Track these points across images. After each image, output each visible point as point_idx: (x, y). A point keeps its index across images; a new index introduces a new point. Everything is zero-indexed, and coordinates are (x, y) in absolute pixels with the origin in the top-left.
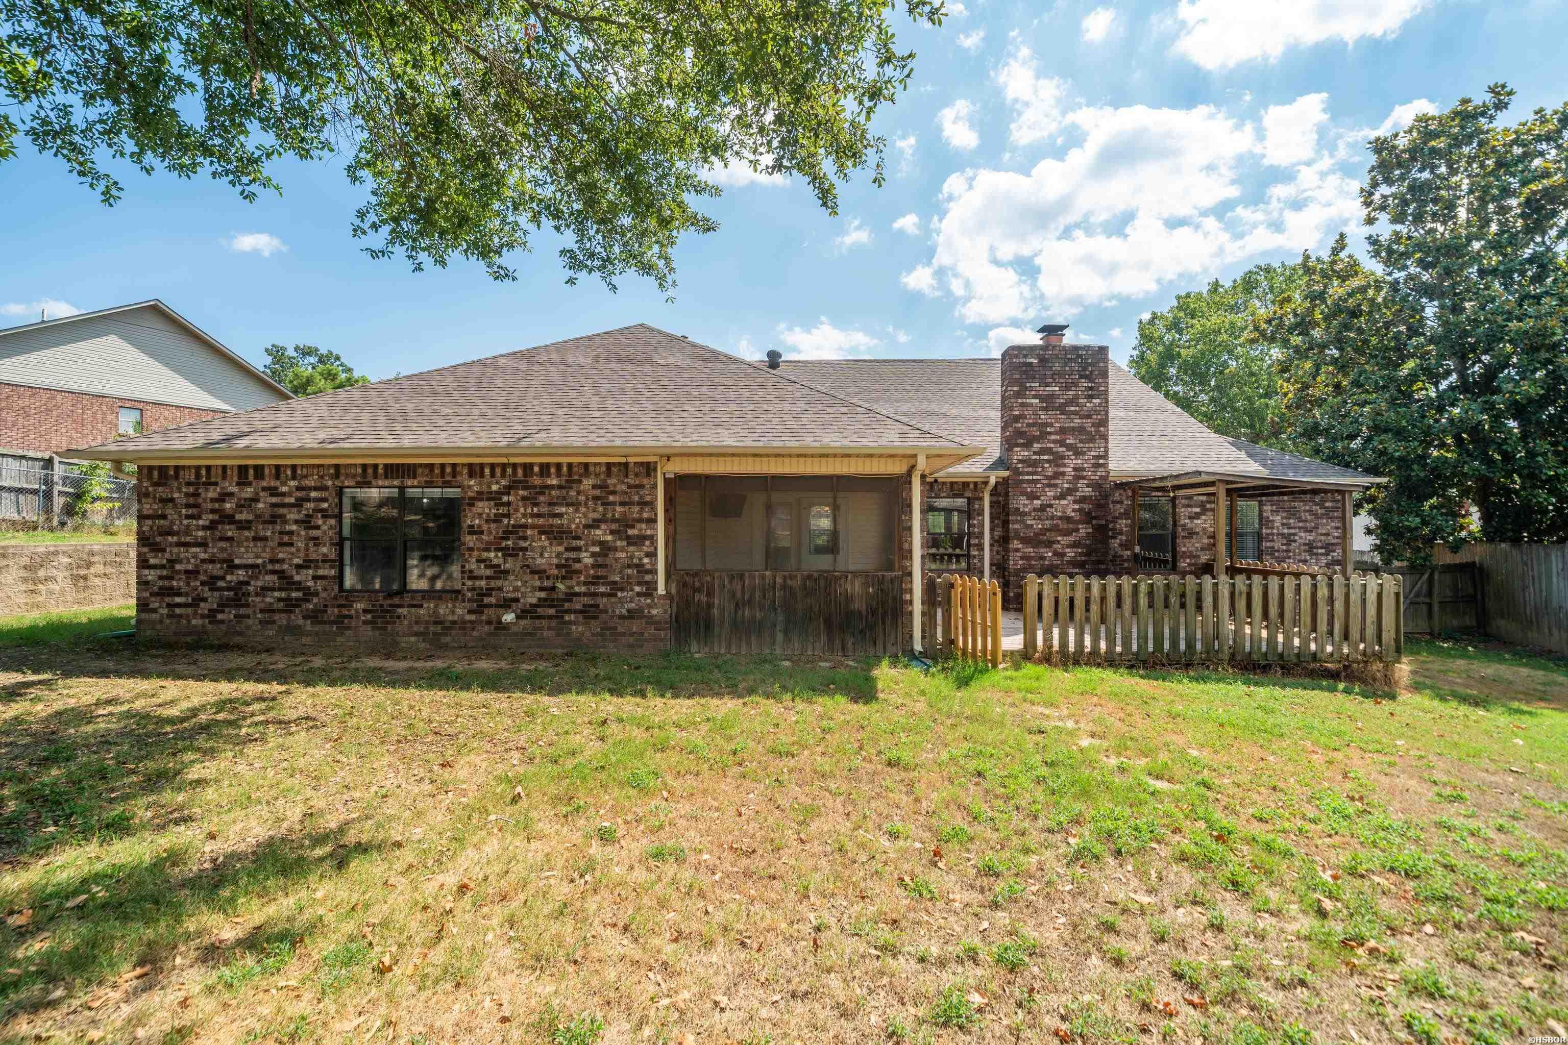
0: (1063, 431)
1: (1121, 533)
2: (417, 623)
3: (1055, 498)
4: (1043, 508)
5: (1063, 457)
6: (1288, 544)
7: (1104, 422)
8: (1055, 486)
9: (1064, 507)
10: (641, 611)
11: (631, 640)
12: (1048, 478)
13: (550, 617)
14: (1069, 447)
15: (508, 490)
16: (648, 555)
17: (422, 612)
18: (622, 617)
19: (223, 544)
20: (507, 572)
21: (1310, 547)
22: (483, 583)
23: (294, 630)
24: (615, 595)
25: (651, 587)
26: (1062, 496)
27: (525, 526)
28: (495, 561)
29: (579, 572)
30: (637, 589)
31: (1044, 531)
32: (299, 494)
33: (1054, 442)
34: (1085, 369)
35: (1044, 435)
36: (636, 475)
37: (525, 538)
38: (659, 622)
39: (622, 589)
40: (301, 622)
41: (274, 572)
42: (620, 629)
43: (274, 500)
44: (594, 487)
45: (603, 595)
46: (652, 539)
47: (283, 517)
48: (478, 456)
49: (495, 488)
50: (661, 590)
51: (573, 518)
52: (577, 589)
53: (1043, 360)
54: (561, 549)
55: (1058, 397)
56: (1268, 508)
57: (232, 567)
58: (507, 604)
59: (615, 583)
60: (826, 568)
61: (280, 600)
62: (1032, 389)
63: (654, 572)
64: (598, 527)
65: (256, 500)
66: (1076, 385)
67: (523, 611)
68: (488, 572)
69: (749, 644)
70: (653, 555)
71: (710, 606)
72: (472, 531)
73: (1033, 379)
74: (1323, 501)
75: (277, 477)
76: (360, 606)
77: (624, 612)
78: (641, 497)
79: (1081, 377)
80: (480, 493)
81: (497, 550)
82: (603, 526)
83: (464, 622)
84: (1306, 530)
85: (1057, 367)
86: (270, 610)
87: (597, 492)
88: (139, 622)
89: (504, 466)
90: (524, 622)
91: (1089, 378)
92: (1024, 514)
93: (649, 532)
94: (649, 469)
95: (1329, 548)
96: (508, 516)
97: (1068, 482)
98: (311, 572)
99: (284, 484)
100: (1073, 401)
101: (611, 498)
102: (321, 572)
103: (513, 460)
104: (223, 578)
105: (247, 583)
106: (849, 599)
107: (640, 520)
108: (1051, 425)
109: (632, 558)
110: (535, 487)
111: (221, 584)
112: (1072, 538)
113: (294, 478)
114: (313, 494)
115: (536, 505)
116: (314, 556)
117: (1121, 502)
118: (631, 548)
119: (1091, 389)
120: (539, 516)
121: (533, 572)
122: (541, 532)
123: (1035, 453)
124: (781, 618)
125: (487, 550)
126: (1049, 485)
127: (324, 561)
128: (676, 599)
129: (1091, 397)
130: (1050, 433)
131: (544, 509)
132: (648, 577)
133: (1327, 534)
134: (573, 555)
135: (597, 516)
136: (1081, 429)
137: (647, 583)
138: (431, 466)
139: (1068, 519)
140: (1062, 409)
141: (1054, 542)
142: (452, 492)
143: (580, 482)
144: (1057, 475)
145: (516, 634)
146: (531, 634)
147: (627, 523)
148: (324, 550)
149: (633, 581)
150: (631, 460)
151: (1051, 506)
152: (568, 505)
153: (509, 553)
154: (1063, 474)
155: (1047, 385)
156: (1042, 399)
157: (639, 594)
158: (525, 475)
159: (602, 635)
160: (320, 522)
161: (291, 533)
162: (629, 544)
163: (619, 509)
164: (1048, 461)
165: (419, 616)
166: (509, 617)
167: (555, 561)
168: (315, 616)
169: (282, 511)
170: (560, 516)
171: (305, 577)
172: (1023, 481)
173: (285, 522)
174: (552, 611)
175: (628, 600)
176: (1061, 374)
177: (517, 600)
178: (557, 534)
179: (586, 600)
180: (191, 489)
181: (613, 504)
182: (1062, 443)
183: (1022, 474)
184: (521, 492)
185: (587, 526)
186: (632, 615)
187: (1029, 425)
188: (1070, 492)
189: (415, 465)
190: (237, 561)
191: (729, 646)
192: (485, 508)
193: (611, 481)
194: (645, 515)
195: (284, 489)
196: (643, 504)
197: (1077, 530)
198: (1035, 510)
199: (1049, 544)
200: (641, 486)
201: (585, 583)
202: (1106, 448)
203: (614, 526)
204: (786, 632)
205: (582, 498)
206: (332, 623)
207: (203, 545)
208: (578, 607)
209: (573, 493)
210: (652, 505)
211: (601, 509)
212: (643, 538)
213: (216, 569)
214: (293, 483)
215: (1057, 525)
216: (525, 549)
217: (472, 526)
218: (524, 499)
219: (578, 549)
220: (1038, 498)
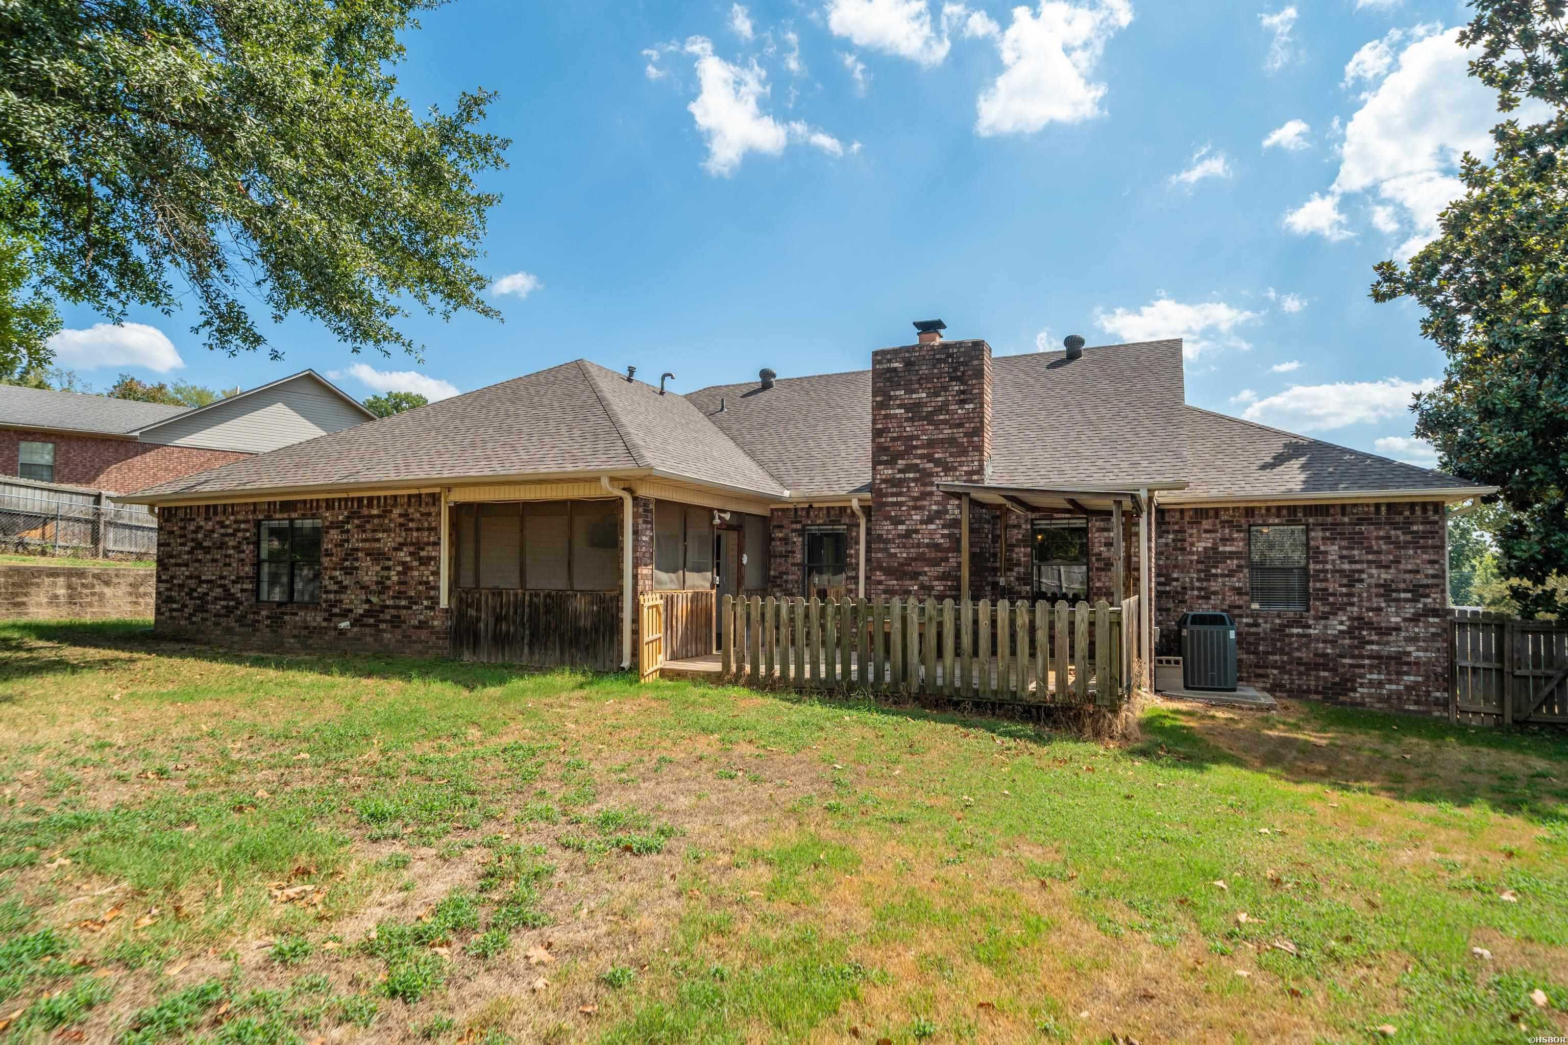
0: (931, 444)
1: (1018, 564)
2: (295, 627)
3: (922, 522)
4: (908, 534)
5: (931, 475)
6: (1350, 586)
7: (979, 431)
8: (922, 508)
9: (932, 533)
10: (426, 622)
11: (420, 647)
12: (916, 499)
13: (370, 626)
14: (937, 462)
15: (348, 519)
16: (433, 573)
17: (297, 618)
18: (415, 627)
19: (196, 565)
20: (346, 587)
21: (1387, 590)
22: (332, 596)
23: (229, 630)
24: (411, 608)
25: (435, 601)
26: (930, 520)
27: (357, 550)
28: (340, 578)
29: (389, 588)
30: (425, 603)
31: (909, 561)
32: (235, 526)
33: (922, 457)
34: (956, 370)
35: (909, 450)
36: (427, 504)
37: (357, 559)
38: (438, 632)
39: (416, 603)
40: (233, 624)
41: (220, 586)
42: (414, 638)
43: (222, 531)
44: (400, 515)
45: (404, 607)
46: (436, 559)
47: (226, 543)
48: (329, 492)
49: (341, 518)
50: (444, 603)
51: (387, 542)
52: (388, 603)
53: (908, 364)
54: (378, 568)
55: (925, 405)
56: (1317, 534)
57: (201, 582)
58: (345, 614)
59: (411, 597)
60: (560, 587)
61: (224, 607)
62: (896, 397)
63: (437, 588)
64: (402, 550)
65: (213, 531)
66: (945, 389)
67: (355, 620)
68: (335, 587)
69: (504, 655)
70: (436, 573)
71: (478, 620)
72: (329, 554)
73: (898, 386)
74: (1408, 523)
75: (224, 513)
76: (264, 613)
77: (416, 623)
78: (429, 524)
79: (952, 379)
80: (332, 523)
81: (341, 569)
82: (405, 549)
83: (321, 628)
84: (1380, 565)
85: (924, 370)
86: (217, 615)
87: (401, 520)
88: (156, 621)
89: (346, 500)
90: (355, 629)
91: (961, 380)
92: (887, 541)
93: (434, 554)
94: (435, 499)
95: (1418, 591)
96: (348, 541)
97: (937, 503)
98: (239, 586)
99: (227, 519)
100: (943, 408)
101: (411, 525)
102: (245, 586)
103: (352, 495)
104: (195, 590)
105: (207, 594)
106: (577, 617)
107: (428, 544)
108: (917, 438)
109: (422, 576)
110: (364, 517)
111: (195, 594)
112: (941, 569)
113: (233, 514)
114: (242, 526)
115: (364, 531)
116: (242, 574)
117: (1018, 526)
118: (422, 568)
119: (963, 392)
120: (366, 540)
121: (362, 588)
122: (367, 555)
123: (900, 471)
124: (527, 632)
125: (335, 569)
126: (915, 508)
127: (247, 578)
128: (455, 613)
129: (962, 402)
130: (916, 447)
131: (369, 535)
132: (432, 593)
133: (1417, 572)
134: (385, 573)
135: (401, 540)
136: (952, 441)
137: (432, 598)
138: (305, 501)
139: (936, 546)
140: (929, 418)
141: (920, 574)
142: (318, 523)
143: (391, 511)
144: (924, 495)
145: (351, 639)
146: (359, 639)
147: (419, 546)
148: (247, 569)
149: (423, 596)
150: (423, 491)
151: (917, 531)
152: (384, 531)
153: (348, 571)
154: (931, 494)
155: (915, 391)
156: (907, 408)
157: (427, 608)
158: (358, 507)
159: (402, 642)
160: (245, 547)
161: (230, 556)
162: (421, 564)
163: (415, 534)
164: (914, 480)
165: (295, 622)
166: (345, 624)
167: (375, 578)
168: (240, 620)
169: (227, 539)
170: (378, 540)
171: (235, 589)
172: (887, 504)
173: (227, 548)
174: (372, 621)
175: (419, 614)
176: (929, 379)
177: (351, 611)
178: (377, 556)
179: (393, 612)
180: (182, 524)
181: (411, 529)
182: (929, 458)
183: (886, 495)
184: (356, 521)
185: (395, 549)
186: (422, 625)
187: (893, 439)
188: (939, 514)
189: (296, 502)
190: (203, 578)
191: (489, 655)
192: (334, 534)
193: (411, 510)
194: (432, 539)
195: (227, 523)
196: (430, 529)
197: (947, 559)
198: (899, 536)
199: (915, 576)
200: (429, 514)
201: (393, 598)
202: (981, 461)
203: (412, 549)
204: (531, 645)
205: (392, 525)
206: (248, 625)
207: (187, 565)
208: (388, 617)
209: (387, 521)
210: (435, 530)
211: (404, 534)
212: (430, 558)
213: (192, 583)
214: (232, 518)
215: (924, 553)
216: (357, 568)
217: (326, 550)
218: (358, 526)
219: (388, 568)
220: (903, 523)
